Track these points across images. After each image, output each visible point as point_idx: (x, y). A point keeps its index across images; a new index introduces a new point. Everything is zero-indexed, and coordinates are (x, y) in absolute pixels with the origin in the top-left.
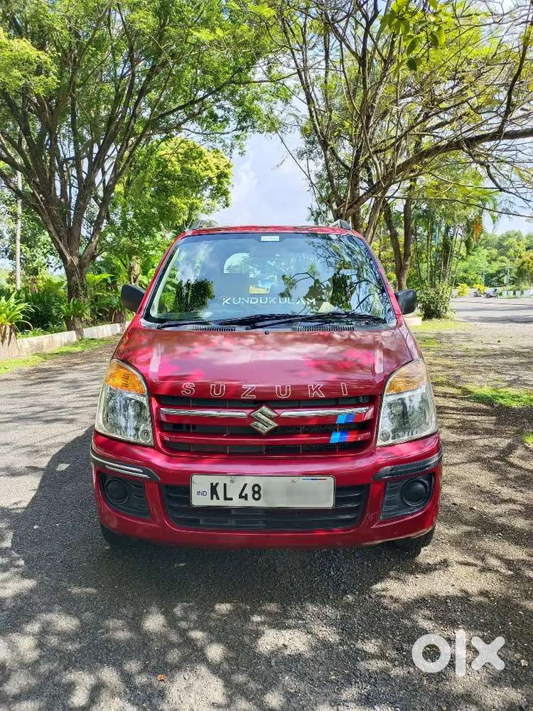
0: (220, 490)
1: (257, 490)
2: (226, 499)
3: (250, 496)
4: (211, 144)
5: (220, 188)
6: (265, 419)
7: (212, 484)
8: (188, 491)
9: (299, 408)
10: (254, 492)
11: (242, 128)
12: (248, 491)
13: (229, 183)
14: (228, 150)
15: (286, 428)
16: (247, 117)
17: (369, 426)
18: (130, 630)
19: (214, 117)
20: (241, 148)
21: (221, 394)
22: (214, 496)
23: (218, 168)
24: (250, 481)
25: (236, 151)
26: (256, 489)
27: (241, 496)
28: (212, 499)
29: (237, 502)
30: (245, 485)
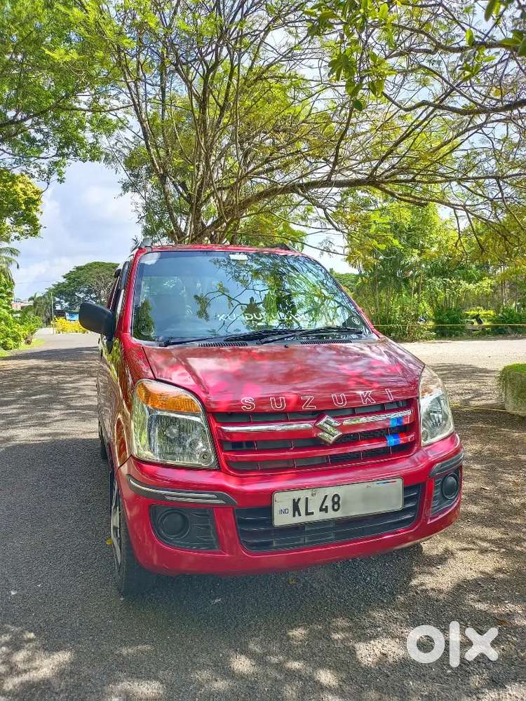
0: (302, 505)
1: (336, 502)
2: (307, 514)
3: (330, 509)
4: (24, 168)
5: (28, 215)
6: (330, 429)
7: (294, 500)
8: (269, 510)
9: (354, 415)
10: (334, 503)
11: (63, 155)
12: (329, 503)
13: (37, 210)
14: (45, 175)
16: (69, 143)
17: (413, 427)
18: (223, 678)
20: (60, 174)
21: (282, 408)
22: (297, 513)
23: (25, 194)
24: (330, 491)
25: (55, 177)
26: (336, 499)
27: (321, 510)
28: (294, 516)
29: (318, 516)
30: (326, 496)
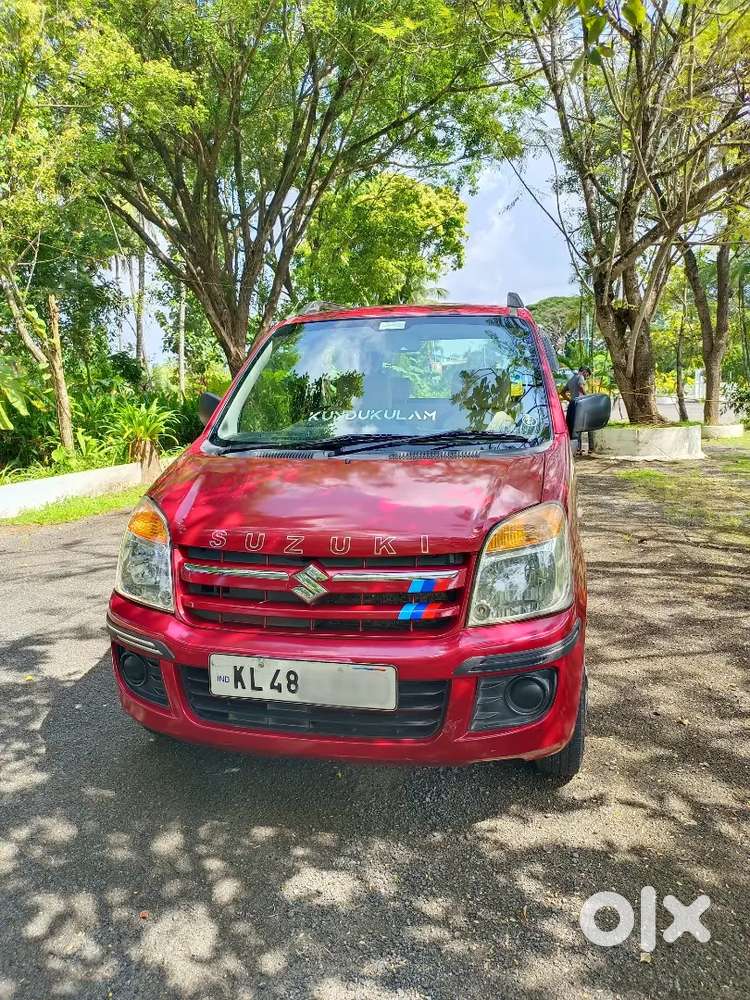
0: (246, 676)
1: (293, 679)
2: (253, 687)
3: (284, 687)
4: (429, 180)
5: (449, 243)
6: (310, 583)
7: (236, 667)
8: (205, 673)
9: (361, 568)
10: (290, 682)
11: (472, 155)
12: (282, 680)
13: (462, 234)
14: (454, 188)
15: (338, 596)
16: (478, 140)
17: (459, 597)
19: (432, 142)
20: (472, 183)
21: (258, 547)
22: (239, 684)
23: (445, 213)
24: (284, 666)
25: (466, 188)
26: (292, 677)
27: (272, 687)
28: (236, 687)
29: (267, 694)
30: (278, 671)
